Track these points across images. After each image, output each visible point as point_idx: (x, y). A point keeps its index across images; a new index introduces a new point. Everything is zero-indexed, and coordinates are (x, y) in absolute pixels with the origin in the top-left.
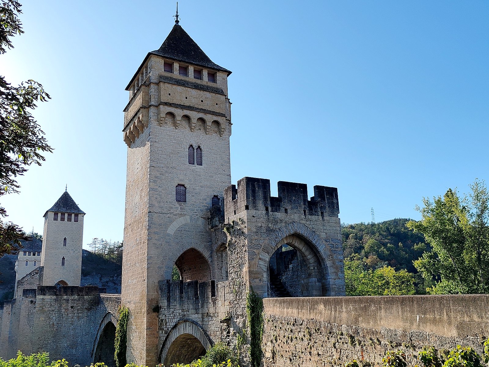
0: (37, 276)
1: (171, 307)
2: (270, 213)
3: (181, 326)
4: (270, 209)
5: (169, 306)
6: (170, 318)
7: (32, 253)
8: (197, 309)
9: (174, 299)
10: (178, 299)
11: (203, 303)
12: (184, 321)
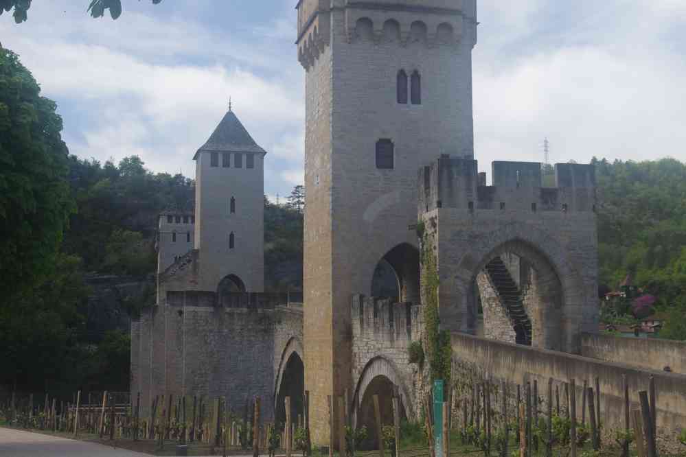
0: (190, 266)
1: (365, 335)
2: (476, 210)
3: (376, 365)
4: (476, 203)
5: (362, 333)
6: (364, 351)
7: (182, 219)
8: (392, 341)
9: (368, 324)
10: (372, 325)
11: (398, 334)
12: (379, 358)
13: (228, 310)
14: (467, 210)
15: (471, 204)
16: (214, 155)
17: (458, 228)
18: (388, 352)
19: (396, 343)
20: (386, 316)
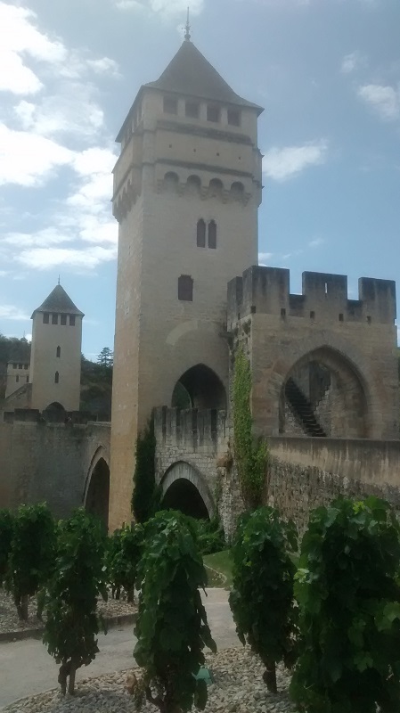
0: (25, 395)
1: (167, 442)
2: (288, 317)
3: (178, 469)
4: (288, 312)
5: (164, 439)
6: (166, 456)
7: (23, 366)
8: (195, 446)
9: (171, 432)
10: (174, 433)
11: (202, 440)
12: (181, 462)
13: (49, 424)
14: (279, 316)
15: (283, 312)
16: (46, 315)
17: (271, 334)
18: (190, 457)
19: (199, 448)
20: (189, 424)
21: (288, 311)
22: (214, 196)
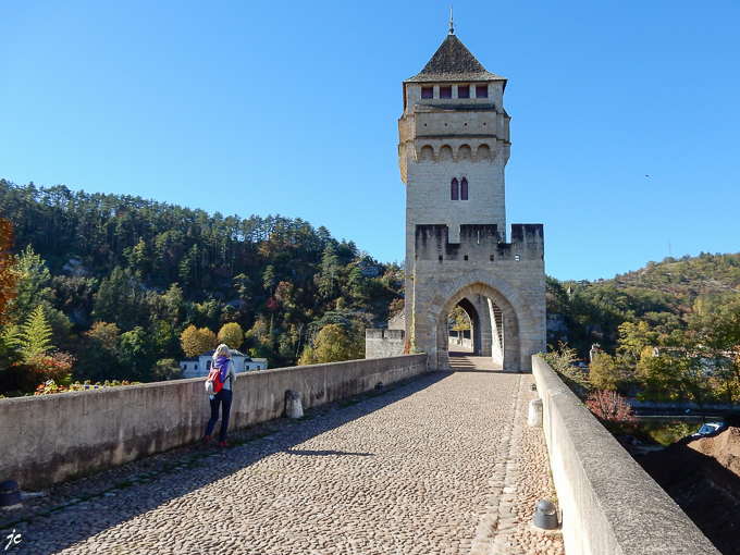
2: (444, 262)
14: (437, 261)
17: (430, 276)
21: (444, 256)
22: (465, 158)
